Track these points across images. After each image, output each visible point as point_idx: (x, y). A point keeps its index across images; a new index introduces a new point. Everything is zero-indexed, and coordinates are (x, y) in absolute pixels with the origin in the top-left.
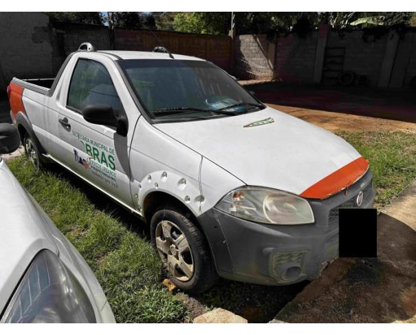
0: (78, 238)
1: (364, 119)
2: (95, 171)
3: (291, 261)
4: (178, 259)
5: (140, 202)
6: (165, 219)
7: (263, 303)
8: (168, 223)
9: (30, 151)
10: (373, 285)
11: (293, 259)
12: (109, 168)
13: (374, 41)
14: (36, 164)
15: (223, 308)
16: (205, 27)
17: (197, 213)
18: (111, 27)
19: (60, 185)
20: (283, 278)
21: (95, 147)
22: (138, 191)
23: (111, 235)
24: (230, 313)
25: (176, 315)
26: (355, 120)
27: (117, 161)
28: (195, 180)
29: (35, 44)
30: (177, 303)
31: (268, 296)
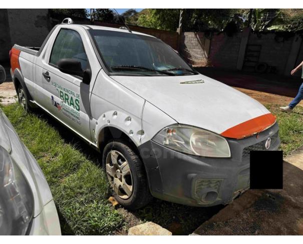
0: (48, 162)
1: (273, 96)
2: (65, 112)
3: (210, 187)
4: (121, 181)
5: (96, 136)
6: (114, 149)
7: (186, 221)
8: (116, 153)
9: (22, 98)
10: (274, 213)
11: (212, 185)
12: (75, 110)
13: (283, 41)
14: (25, 108)
15: (153, 221)
16: (160, 25)
17: (138, 144)
18: (92, 20)
19: (40, 123)
20: (203, 200)
21: (66, 93)
22: (95, 127)
23: (73, 161)
24: (158, 226)
25: (116, 225)
26: (266, 96)
27: (81, 104)
28: (138, 118)
29: (36, 28)
30: (117, 215)
31: (190, 216)
